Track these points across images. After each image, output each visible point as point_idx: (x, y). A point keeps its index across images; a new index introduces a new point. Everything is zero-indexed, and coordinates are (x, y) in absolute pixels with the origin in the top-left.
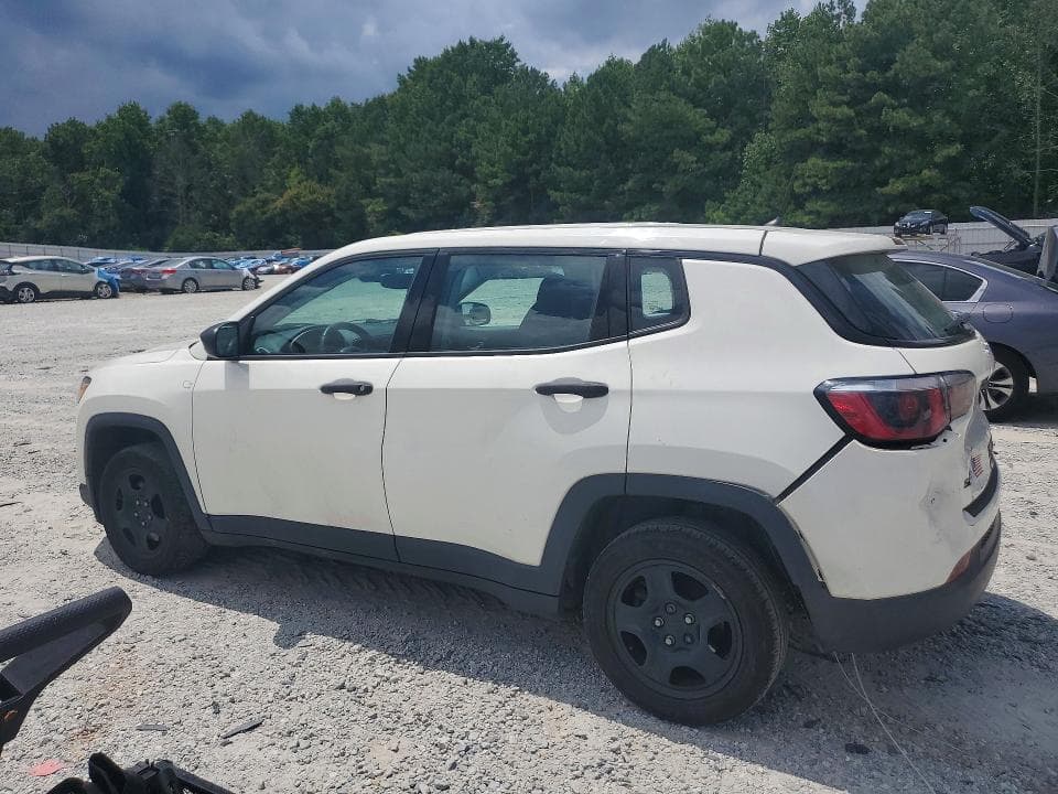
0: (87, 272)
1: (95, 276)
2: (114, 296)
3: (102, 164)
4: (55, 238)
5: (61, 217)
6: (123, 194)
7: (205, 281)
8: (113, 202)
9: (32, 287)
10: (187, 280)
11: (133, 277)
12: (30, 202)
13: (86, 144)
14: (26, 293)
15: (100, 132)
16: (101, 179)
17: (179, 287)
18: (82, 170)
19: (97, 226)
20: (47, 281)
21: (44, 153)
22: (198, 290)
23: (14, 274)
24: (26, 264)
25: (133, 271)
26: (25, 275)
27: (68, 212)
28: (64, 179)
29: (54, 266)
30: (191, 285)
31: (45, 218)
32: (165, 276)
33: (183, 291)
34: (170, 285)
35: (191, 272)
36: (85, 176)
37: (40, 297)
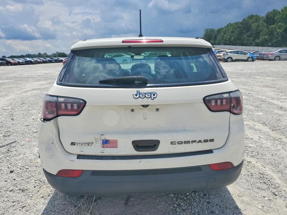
0: (246, 54)
1: (248, 55)
2: (253, 61)
3: (280, 22)
4: (262, 44)
5: (265, 39)
6: (284, 31)
7: (282, 57)
8: (281, 33)
9: (231, 58)
10: (277, 56)
11: (262, 55)
12: (257, 35)
13: (276, 17)
14: (229, 60)
15: (281, 12)
16: (279, 26)
17: (273, 59)
18: (274, 24)
19: (274, 41)
20: (235, 56)
21: (264, 21)
22: (280, 60)
23: (227, 55)
24: (231, 52)
25: (262, 54)
26: (230, 55)
27: (267, 37)
28: (268, 27)
29: (237, 53)
30: (278, 58)
31: (260, 39)
32: (270, 55)
33: (275, 60)
34: (270, 58)
35: (278, 54)
36: (273, 26)
37: (233, 61)
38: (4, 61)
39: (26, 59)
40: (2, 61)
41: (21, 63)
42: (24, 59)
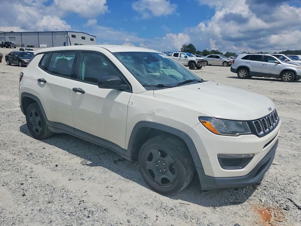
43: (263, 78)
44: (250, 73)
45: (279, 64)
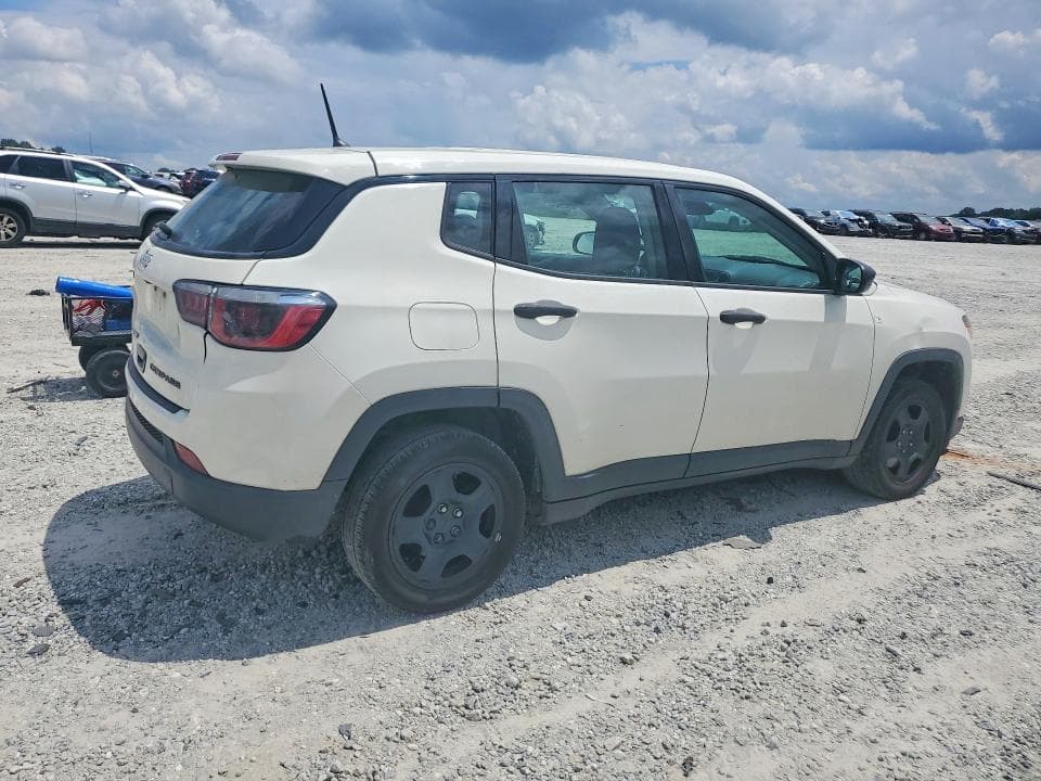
38: (906, 224)
39: (993, 224)
40: (902, 224)
41: (964, 235)
42: (988, 221)
43: (75, 239)
44: (32, 225)
45: (130, 193)
